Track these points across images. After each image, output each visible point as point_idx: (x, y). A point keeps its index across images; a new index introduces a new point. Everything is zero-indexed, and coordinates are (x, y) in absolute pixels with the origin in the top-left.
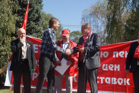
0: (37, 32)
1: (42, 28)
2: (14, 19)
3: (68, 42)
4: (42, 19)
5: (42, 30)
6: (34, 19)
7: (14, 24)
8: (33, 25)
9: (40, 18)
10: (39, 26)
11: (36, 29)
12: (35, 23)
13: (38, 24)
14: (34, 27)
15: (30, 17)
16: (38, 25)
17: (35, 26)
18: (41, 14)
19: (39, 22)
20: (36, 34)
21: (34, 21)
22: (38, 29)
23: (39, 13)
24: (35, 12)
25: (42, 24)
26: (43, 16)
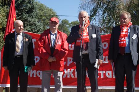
0: (31, 25)
1: (37, 20)
2: (4, 12)
3: (56, 33)
4: (35, 10)
5: (36, 22)
6: (27, 10)
7: (4, 17)
8: (26, 17)
9: (34, 9)
10: (33, 18)
11: (30, 22)
12: (28, 15)
13: (32, 15)
14: (27, 19)
15: (22, 8)
16: (31, 17)
17: (29, 18)
18: (34, 4)
19: (32, 14)
20: (30, 27)
21: (27, 13)
22: (32, 21)
23: (32, 3)
24: (27, 2)
25: (36, 15)
26: (36, 6)
